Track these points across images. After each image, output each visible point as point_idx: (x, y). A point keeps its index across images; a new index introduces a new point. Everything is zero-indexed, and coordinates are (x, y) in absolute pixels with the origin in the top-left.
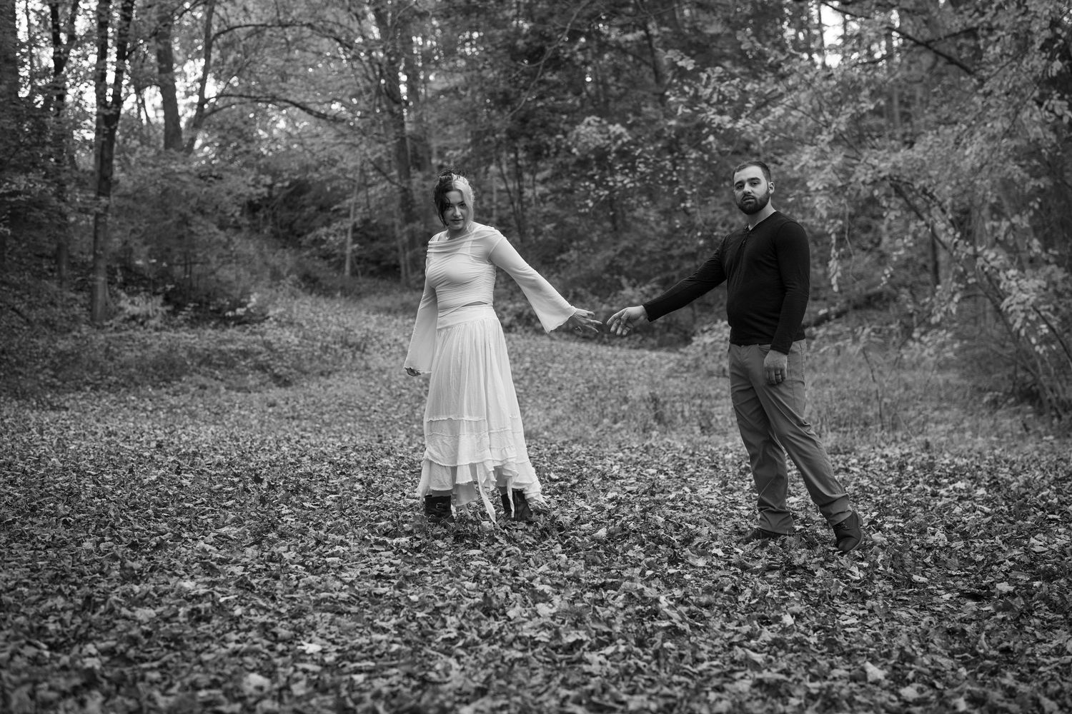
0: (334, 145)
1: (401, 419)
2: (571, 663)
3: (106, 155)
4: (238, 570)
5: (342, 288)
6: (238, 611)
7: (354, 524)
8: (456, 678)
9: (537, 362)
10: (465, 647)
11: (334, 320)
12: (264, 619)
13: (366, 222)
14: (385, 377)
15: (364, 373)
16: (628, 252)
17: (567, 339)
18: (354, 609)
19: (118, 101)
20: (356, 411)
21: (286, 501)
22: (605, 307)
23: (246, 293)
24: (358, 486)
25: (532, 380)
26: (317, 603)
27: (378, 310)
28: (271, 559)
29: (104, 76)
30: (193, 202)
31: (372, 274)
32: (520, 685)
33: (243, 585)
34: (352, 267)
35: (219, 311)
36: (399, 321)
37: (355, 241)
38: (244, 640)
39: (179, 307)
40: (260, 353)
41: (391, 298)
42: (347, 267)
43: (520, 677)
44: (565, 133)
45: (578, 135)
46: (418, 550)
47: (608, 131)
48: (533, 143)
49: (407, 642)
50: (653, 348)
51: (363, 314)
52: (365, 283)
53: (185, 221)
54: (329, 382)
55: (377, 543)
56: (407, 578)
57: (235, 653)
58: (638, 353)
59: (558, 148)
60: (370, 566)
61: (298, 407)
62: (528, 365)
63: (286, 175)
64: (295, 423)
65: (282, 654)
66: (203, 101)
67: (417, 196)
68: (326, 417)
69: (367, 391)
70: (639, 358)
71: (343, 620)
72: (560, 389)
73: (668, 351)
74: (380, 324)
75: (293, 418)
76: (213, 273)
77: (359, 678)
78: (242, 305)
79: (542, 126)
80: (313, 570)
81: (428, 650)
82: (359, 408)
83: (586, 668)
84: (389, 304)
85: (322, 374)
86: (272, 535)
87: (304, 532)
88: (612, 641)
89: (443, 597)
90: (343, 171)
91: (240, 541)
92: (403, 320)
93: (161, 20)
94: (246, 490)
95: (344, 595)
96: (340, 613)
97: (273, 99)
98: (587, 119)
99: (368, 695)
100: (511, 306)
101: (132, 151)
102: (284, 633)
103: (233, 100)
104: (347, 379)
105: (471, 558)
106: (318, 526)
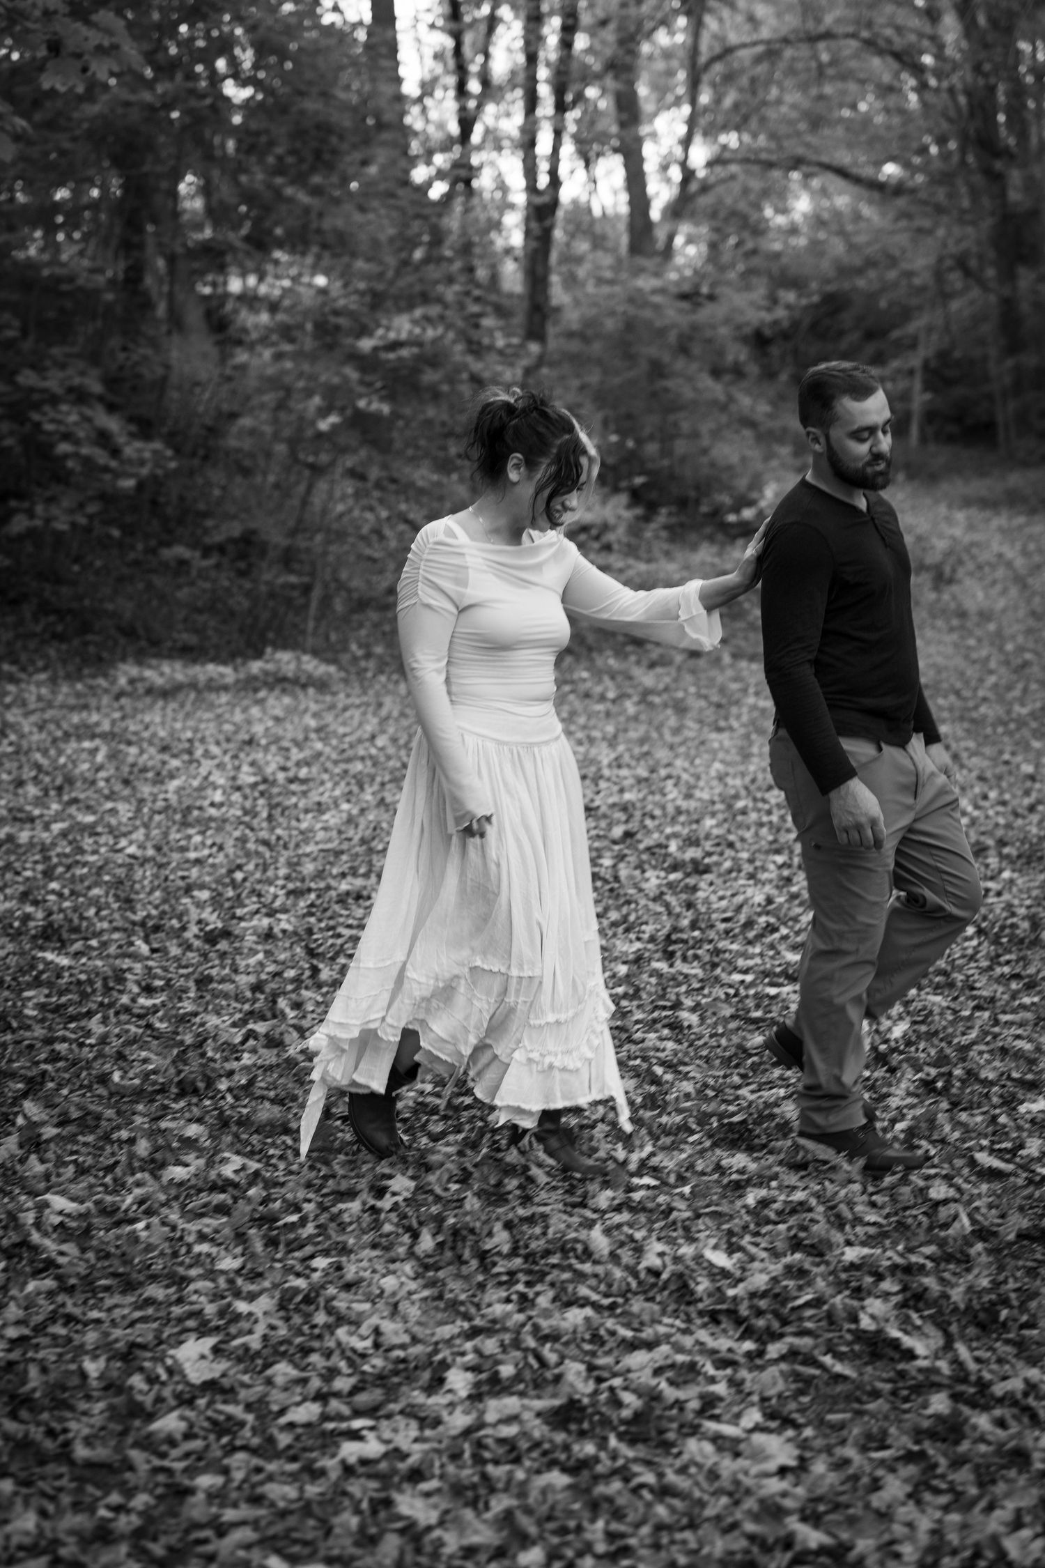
0: (893, 232)
3: (540, 270)
5: (907, 466)
13: (943, 355)
14: (992, 627)
15: (956, 622)
19: (555, 182)
20: (952, 698)
23: (757, 484)
27: (967, 503)
29: (532, 143)
30: (672, 337)
34: (921, 428)
35: (716, 514)
36: (1003, 521)
37: (927, 386)
39: (651, 509)
41: (988, 480)
51: (943, 509)
52: (941, 455)
53: (658, 370)
63: (814, 285)
66: (688, 175)
67: (1025, 307)
69: (966, 657)
74: (971, 527)
76: (705, 451)
78: (751, 503)
82: (957, 693)
84: (983, 493)
90: (909, 274)
92: (1010, 518)
93: (622, 42)
97: (797, 163)
101: (579, 260)
103: (734, 168)
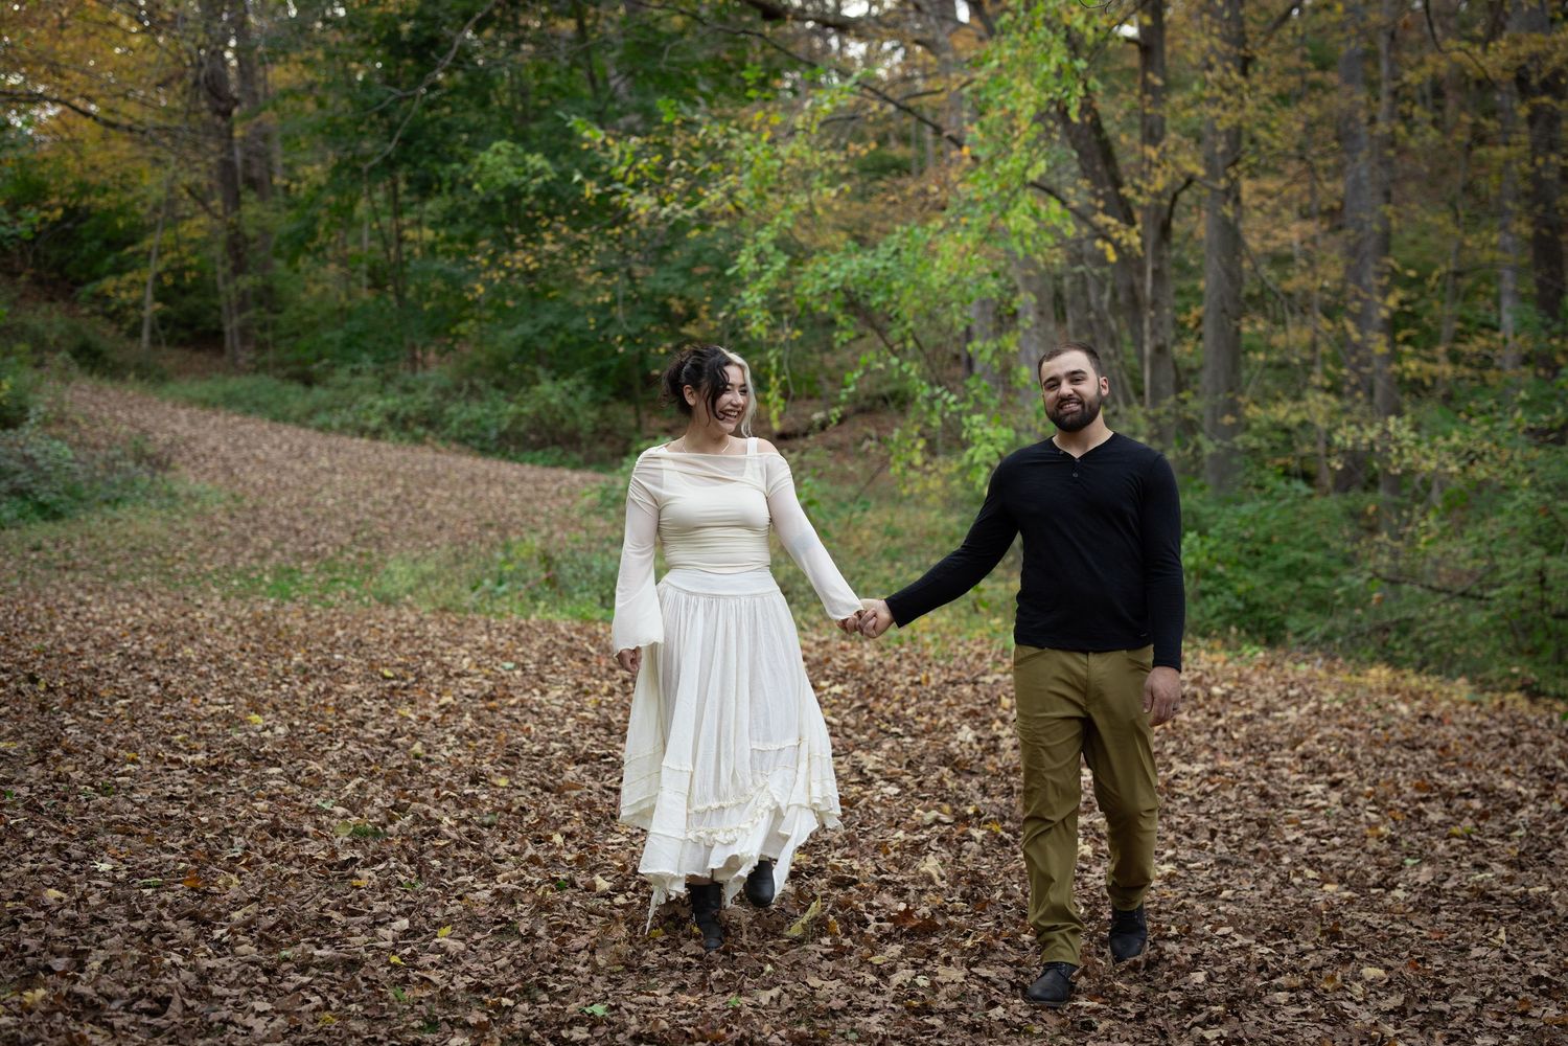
1: (217, 571)
2: (343, 878)
4: (24, 791)
5: (138, 366)
6: (31, 833)
7: (146, 737)
8: (235, 891)
9: (412, 485)
10: (247, 865)
11: (125, 417)
12: (56, 841)
15: (166, 501)
16: (549, 331)
17: (458, 452)
18: (144, 830)
20: (155, 558)
21: (69, 707)
22: (512, 408)
24: (153, 688)
25: (402, 514)
26: (108, 825)
28: (57, 779)
31: (182, 343)
32: (289, 895)
33: (32, 807)
34: (153, 332)
36: (219, 420)
37: (158, 298)
38: (39, 860)
40: (17, 472)
41: (209, 384)
42: (146, 336)
43: (292, 889)
44: (464, 162)
45: (482, 165)
46: (214, 768)
47: (524, 163)
48: (418, 172)
49: (194, 861)
50: (576, 467)
51: (168, 407)
52: (172, 357)
54: (117, 514)
55: (171, 761)
56: (200, 799)
57: (33, 871)
58: (555, 473)
59: (454, 181)
60: (163, 786)
61: (73, 553)
62: (399, 490)
64: (68, 576)
65: (76, 872)
67: (251, 234)
68: (112, 566)
70: (555, 481)
71: (133, 841)
72: (440, 528)
73: (599, 471)
74: (192, 423)
75: (66, 568)
77: (148, 892)
79: (432, 152)
80: (104, 791)
81: (212, 868)
83: (355, 882)
84: (205, 394)
85: (107, 502)
86: (57, 752)
87: (91, 747)
88: (385, 858)
89: (233, 819)
91: (22, 758)
92: (227, 417)
94: (19, 692)
95: (135, 817)
96: (131, 835)
98: (496, 145)
99: (154, 905)
100: (380, 403)
102: (77, 853)
104: (142, 509)
105: (270, 777)
106: (106, 741)
